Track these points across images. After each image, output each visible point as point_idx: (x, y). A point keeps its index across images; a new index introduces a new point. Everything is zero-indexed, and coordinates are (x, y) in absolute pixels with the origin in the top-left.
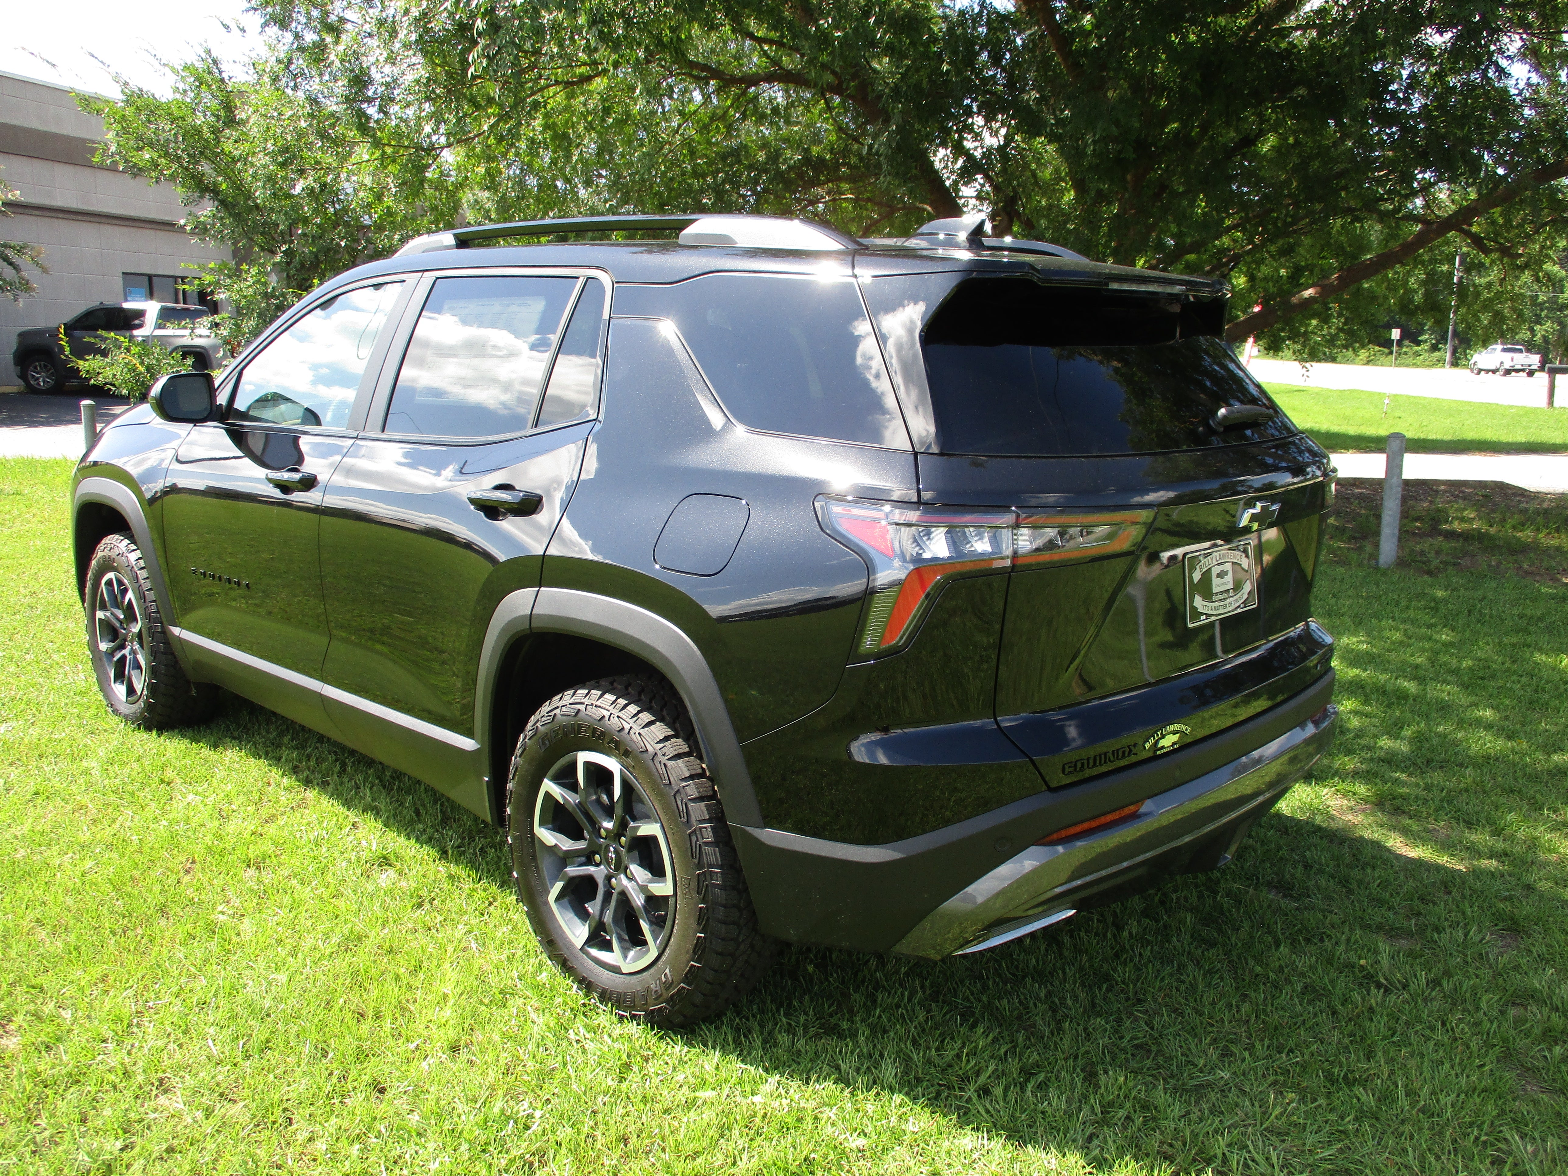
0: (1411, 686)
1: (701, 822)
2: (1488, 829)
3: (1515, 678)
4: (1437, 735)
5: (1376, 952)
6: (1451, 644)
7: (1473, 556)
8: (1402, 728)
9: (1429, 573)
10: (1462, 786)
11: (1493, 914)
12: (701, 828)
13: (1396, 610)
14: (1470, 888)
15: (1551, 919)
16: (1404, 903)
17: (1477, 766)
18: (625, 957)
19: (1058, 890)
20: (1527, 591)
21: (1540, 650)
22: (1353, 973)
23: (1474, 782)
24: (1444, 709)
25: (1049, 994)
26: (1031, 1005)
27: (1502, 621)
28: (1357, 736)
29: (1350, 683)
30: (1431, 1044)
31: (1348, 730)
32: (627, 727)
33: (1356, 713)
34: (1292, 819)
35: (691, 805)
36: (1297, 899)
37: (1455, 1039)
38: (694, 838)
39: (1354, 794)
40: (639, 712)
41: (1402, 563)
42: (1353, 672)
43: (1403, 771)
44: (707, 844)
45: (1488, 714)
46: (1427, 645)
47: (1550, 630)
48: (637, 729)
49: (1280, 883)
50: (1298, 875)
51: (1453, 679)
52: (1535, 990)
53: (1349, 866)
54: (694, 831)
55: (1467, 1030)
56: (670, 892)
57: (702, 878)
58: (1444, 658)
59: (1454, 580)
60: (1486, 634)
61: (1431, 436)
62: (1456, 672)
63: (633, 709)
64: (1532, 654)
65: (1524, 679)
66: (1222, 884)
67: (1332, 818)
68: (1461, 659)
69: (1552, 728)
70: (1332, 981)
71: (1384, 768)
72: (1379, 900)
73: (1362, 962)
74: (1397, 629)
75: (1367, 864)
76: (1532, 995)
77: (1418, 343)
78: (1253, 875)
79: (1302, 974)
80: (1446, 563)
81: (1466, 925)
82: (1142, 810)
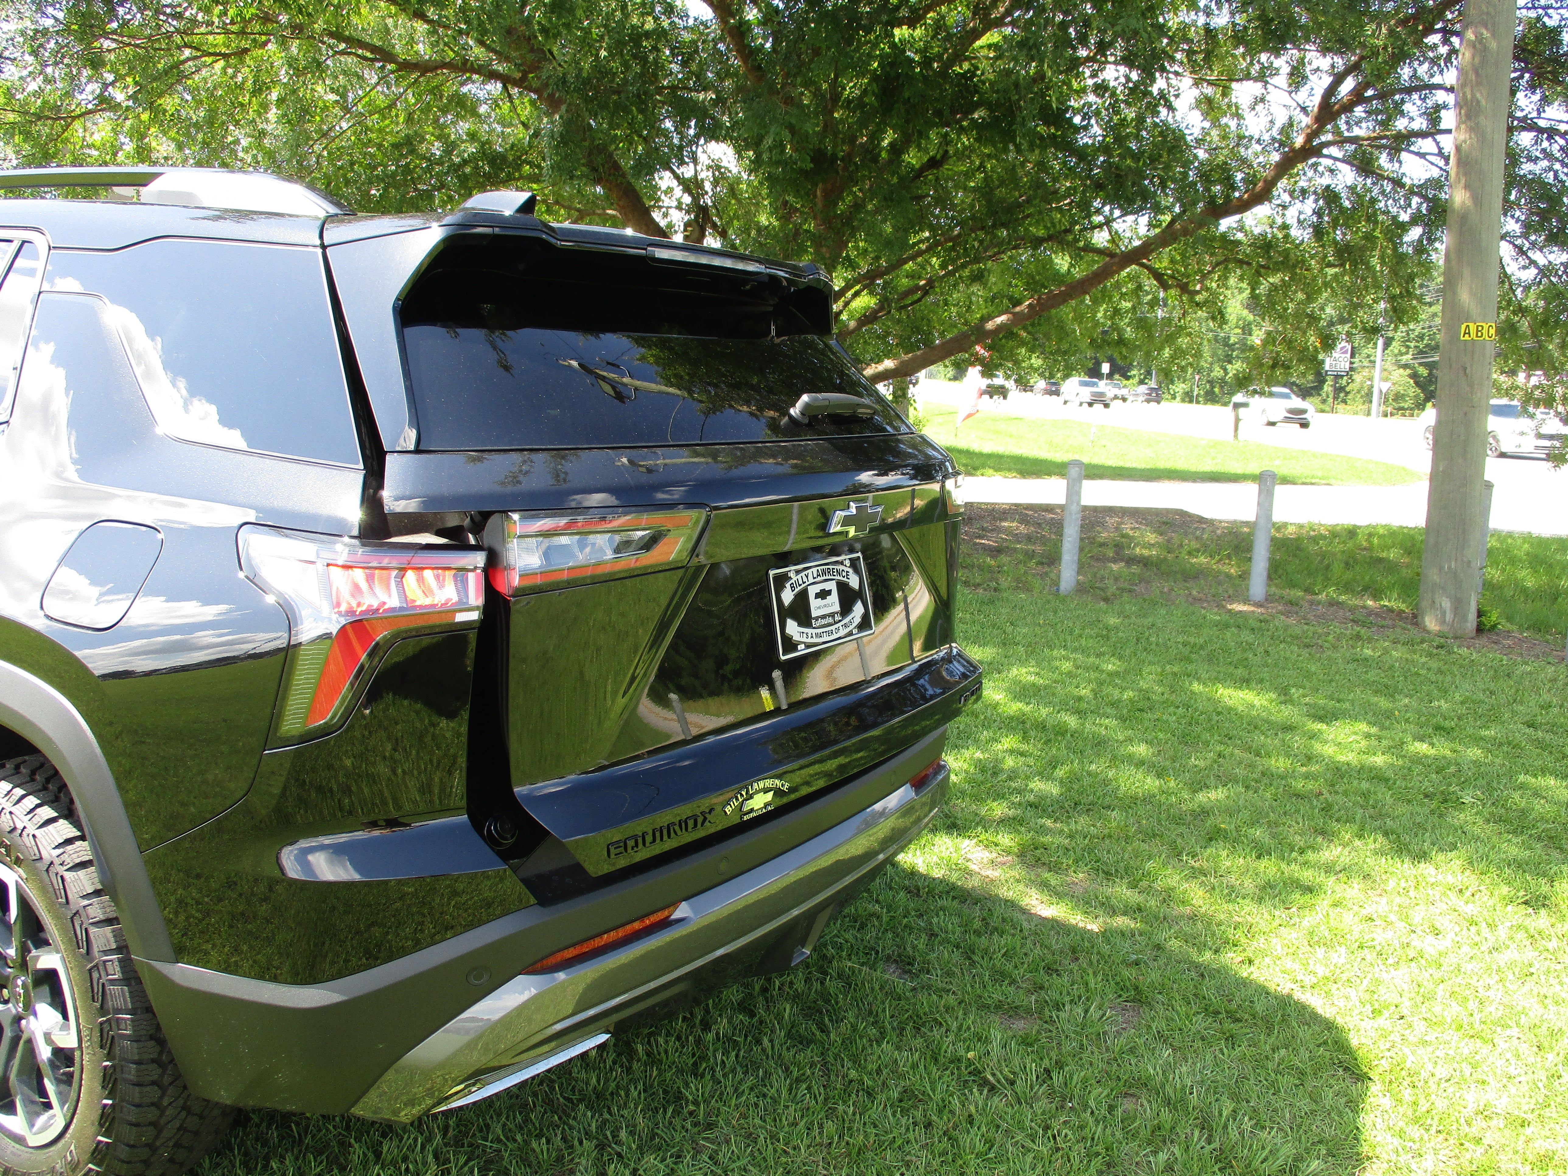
0: (1072, 721)
1: (105, 952)
2: (1126, 881)
3: (1172, 709)
4: (1089, 774)
5: (987, 1041)
6: (1117, 674)
7: (1148, 582)
8: (1055, 767)
9: (1106, 600)
10: (1106, 831)
11: (1117, 984)
12: (105, 962)
13: (1069, 638)
14: (1099, 953)
15: (1175, 986)
16: (1028, 975)
17: (1125, 808)
18: (32, 1125)
19: (558, 1027)
20: (1194, 618)
21: (1199, 679)
22: (958, 1068)
23: (1118, 826)
24: (1100, 744)
25: (601, 1127)
26: (576, 1142)
27: (1167, 648)
28: (1010, 778)
29: (1011, 718)
30: (1029, 1158)
31: (1002, 770)
32: (20, 826)
33: (1011, 752)
34: (925, 877)
35: (93, 930)
36: (914, 976)
37: (1058, 1150)
38: (95, 975)
39: (996, 845)
40: (38, 806)
41: (1081, 589)
42: (1016, 707)
43: (1049, 817)
44: (113, 982)
45: (1141, 750)
46: (1093, 675)
47: (1211, 659)
48: (31, 829)
49: (899, 956)
50: (921, 946)
51: (1113, 712)
52: (1149, 1078)
53: (978, 933)
54: (96, 966)
55: (1070, 1136)
56: (74, 1044)
57: (106, 1027)
58: (1107, 690)
59: (1127, 607)
60: (1150, 663)
61: (1128, 465)
62: (1114, 704)
63: (31, 801)
64: (1191, 684)
65: (1180, 711)
66: (835, 963)
67: (970, 873)
68: (1123, 689)
69: (1202, 764)
70: (932, 1083)
71: (1030, 813)
72: (1002, 973)
73: (971, 1055)
74: (1067, 659)
75: (996, 929)
76: (1144, 1083)
77: (1128, 378)
78: (872, 949)
79: (902, 1076)
80: (1123, 590)
81: (1088, 999)
82: (677, 915)
